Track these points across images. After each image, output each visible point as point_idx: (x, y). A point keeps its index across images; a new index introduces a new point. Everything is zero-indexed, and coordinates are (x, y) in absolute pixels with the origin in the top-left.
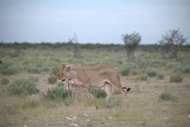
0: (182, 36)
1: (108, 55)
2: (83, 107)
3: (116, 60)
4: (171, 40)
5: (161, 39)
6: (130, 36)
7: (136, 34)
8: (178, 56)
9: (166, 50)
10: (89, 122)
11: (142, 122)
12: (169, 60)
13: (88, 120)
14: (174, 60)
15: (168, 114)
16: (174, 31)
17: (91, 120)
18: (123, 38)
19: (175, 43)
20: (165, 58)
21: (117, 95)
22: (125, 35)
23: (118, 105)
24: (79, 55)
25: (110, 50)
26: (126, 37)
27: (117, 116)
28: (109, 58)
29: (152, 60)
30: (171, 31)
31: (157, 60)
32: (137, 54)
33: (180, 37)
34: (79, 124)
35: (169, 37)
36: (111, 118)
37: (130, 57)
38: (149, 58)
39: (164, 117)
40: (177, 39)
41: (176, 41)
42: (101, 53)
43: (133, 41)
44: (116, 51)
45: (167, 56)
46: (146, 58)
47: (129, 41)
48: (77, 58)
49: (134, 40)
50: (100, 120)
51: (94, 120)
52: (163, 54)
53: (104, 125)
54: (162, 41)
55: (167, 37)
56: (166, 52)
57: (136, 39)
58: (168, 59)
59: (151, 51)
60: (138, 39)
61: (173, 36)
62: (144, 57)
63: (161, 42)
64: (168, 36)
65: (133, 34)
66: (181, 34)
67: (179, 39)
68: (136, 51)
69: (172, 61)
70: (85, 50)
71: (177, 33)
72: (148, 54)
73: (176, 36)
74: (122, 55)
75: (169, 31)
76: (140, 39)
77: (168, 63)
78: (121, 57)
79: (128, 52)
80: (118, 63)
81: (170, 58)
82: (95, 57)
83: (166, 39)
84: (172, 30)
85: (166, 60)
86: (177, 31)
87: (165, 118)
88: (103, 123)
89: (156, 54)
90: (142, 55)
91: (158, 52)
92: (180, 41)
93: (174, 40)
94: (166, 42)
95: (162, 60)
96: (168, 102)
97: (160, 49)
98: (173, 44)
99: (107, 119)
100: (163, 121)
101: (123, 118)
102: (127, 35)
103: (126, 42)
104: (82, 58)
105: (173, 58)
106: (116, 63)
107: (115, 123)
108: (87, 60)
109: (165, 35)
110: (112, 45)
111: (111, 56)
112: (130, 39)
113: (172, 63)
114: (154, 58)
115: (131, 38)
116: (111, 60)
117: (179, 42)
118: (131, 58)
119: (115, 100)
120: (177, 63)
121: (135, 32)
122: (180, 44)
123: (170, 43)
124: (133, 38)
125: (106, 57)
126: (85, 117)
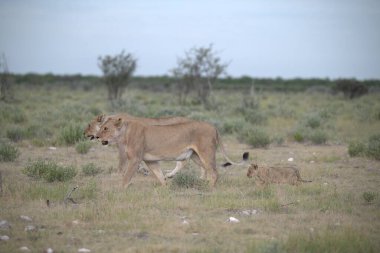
0: (216, 60)
1: (69, 97)
2: (21, 202)
3: (87, 107)
4: (196, 68)
5: (176, 66)
6: (115, 59)
7: (125, 54)
8: (209, 99)
9: (185, 88)
10: (33, 231)
11: (139, 231)
12: (192, 107)
13: (31, 228)
14: (202, 107)
15: (191, 215)
16: (201, 51)
17: (37, 227)
18: (101, 63)
19: (204, 74)
20: (184, 104)
21: (89, 178)
22: (103, 57)
23: (90, 197)
24: (12, 98)
25: (73, 88)
26: (107, 62)
27: (88, 218)
28: (72, 103)
29: (157, 108)
30: (197, 51)
31: (168, 108)
32: (129, 95)
33: (212, 62)
34: (10, 236)
35: (193, 62)
36: (76, 222)
37: (116, 102)
38: (153, 102)
39: (183, 219)
40: (207, 66)
41: (206, 71)
42: (55, 94)
43: (120, 70)
44: (87, 89)
45: (189, 99)
46: (146, 104)
47: (112, 69)
48: (6, 102)
49: (123, 68)
50: (54, 228)
51: (43, 227)
52: (180, 95)
53: (62, 236)
54: (178, 69)
55: (188, 62)
56: (187, 92)
57: (126, 64)
58: (188, 105)
59: (156, 90)
60: (130, 65)
61: (200, 59)
62: (141, 102)
63: (175, 72)
64: (189, 59)
65: (121, 56)
66: (215, 56)
67: (212, 66)
68: (126, 90)
69: (199, 110)
70: (22, 86)
71: (208, 53)
72: (150, 96)
73: (205, 59)
74: (98, 97)
75: (192, 49)
76: (133, 66)
77: (189, 113)
78: (98, 101)
79: (110, 92)
80: (90, 113)
81: (194, 103)
82: (45, 101)
83: (186, 66)
84: (198, 48)
85: (187, 108)
86: (207, 51)
87: (185, 222)
88: (60, 233)
89: (166, 95)
90: (139, 98)
91: (169, 91)
92: (214, 70)
93: (202, 68)
94: (186, 71)
95: (178, 108)
96: (189, 191)
97: (173, 86)
98: (199, 76)
99: (69, 225)
100: (180, 228)
101: (102, 223)
102: (108, 57)
103: (106, 71)
104: (18, 102)
105: (199, 103)
106: (87, 112)
107: (85, 232)
108: (28, 107)
109: (184, 57)
110: (78, 78)
111: (76, 100)
112: (115, 66)
113: (197, 113)
114: (163, 103)
115: (117, 63)
116: (77, 107)
117: (211, 72)
118: (116, 104)
119: (84, 187)
120: (208, 114)
121: (123, 52)
122: (213, 75)
123: (194, 74)
124: (120, 63)
125: (66, 102)
126: (24, 220)
